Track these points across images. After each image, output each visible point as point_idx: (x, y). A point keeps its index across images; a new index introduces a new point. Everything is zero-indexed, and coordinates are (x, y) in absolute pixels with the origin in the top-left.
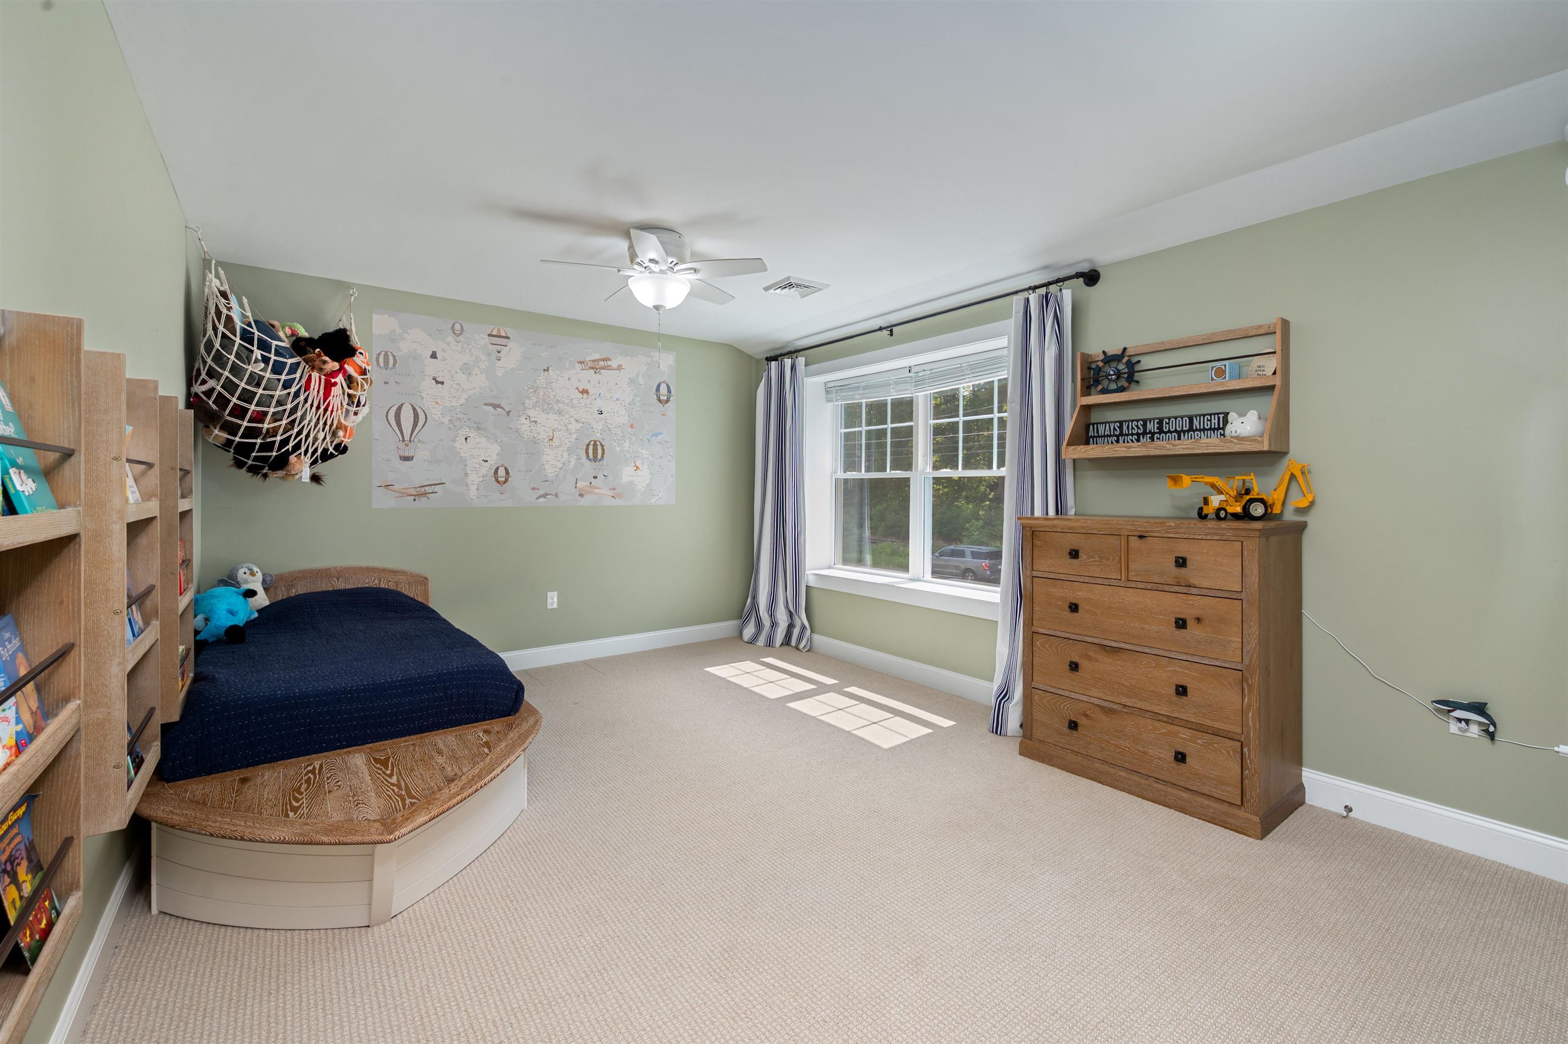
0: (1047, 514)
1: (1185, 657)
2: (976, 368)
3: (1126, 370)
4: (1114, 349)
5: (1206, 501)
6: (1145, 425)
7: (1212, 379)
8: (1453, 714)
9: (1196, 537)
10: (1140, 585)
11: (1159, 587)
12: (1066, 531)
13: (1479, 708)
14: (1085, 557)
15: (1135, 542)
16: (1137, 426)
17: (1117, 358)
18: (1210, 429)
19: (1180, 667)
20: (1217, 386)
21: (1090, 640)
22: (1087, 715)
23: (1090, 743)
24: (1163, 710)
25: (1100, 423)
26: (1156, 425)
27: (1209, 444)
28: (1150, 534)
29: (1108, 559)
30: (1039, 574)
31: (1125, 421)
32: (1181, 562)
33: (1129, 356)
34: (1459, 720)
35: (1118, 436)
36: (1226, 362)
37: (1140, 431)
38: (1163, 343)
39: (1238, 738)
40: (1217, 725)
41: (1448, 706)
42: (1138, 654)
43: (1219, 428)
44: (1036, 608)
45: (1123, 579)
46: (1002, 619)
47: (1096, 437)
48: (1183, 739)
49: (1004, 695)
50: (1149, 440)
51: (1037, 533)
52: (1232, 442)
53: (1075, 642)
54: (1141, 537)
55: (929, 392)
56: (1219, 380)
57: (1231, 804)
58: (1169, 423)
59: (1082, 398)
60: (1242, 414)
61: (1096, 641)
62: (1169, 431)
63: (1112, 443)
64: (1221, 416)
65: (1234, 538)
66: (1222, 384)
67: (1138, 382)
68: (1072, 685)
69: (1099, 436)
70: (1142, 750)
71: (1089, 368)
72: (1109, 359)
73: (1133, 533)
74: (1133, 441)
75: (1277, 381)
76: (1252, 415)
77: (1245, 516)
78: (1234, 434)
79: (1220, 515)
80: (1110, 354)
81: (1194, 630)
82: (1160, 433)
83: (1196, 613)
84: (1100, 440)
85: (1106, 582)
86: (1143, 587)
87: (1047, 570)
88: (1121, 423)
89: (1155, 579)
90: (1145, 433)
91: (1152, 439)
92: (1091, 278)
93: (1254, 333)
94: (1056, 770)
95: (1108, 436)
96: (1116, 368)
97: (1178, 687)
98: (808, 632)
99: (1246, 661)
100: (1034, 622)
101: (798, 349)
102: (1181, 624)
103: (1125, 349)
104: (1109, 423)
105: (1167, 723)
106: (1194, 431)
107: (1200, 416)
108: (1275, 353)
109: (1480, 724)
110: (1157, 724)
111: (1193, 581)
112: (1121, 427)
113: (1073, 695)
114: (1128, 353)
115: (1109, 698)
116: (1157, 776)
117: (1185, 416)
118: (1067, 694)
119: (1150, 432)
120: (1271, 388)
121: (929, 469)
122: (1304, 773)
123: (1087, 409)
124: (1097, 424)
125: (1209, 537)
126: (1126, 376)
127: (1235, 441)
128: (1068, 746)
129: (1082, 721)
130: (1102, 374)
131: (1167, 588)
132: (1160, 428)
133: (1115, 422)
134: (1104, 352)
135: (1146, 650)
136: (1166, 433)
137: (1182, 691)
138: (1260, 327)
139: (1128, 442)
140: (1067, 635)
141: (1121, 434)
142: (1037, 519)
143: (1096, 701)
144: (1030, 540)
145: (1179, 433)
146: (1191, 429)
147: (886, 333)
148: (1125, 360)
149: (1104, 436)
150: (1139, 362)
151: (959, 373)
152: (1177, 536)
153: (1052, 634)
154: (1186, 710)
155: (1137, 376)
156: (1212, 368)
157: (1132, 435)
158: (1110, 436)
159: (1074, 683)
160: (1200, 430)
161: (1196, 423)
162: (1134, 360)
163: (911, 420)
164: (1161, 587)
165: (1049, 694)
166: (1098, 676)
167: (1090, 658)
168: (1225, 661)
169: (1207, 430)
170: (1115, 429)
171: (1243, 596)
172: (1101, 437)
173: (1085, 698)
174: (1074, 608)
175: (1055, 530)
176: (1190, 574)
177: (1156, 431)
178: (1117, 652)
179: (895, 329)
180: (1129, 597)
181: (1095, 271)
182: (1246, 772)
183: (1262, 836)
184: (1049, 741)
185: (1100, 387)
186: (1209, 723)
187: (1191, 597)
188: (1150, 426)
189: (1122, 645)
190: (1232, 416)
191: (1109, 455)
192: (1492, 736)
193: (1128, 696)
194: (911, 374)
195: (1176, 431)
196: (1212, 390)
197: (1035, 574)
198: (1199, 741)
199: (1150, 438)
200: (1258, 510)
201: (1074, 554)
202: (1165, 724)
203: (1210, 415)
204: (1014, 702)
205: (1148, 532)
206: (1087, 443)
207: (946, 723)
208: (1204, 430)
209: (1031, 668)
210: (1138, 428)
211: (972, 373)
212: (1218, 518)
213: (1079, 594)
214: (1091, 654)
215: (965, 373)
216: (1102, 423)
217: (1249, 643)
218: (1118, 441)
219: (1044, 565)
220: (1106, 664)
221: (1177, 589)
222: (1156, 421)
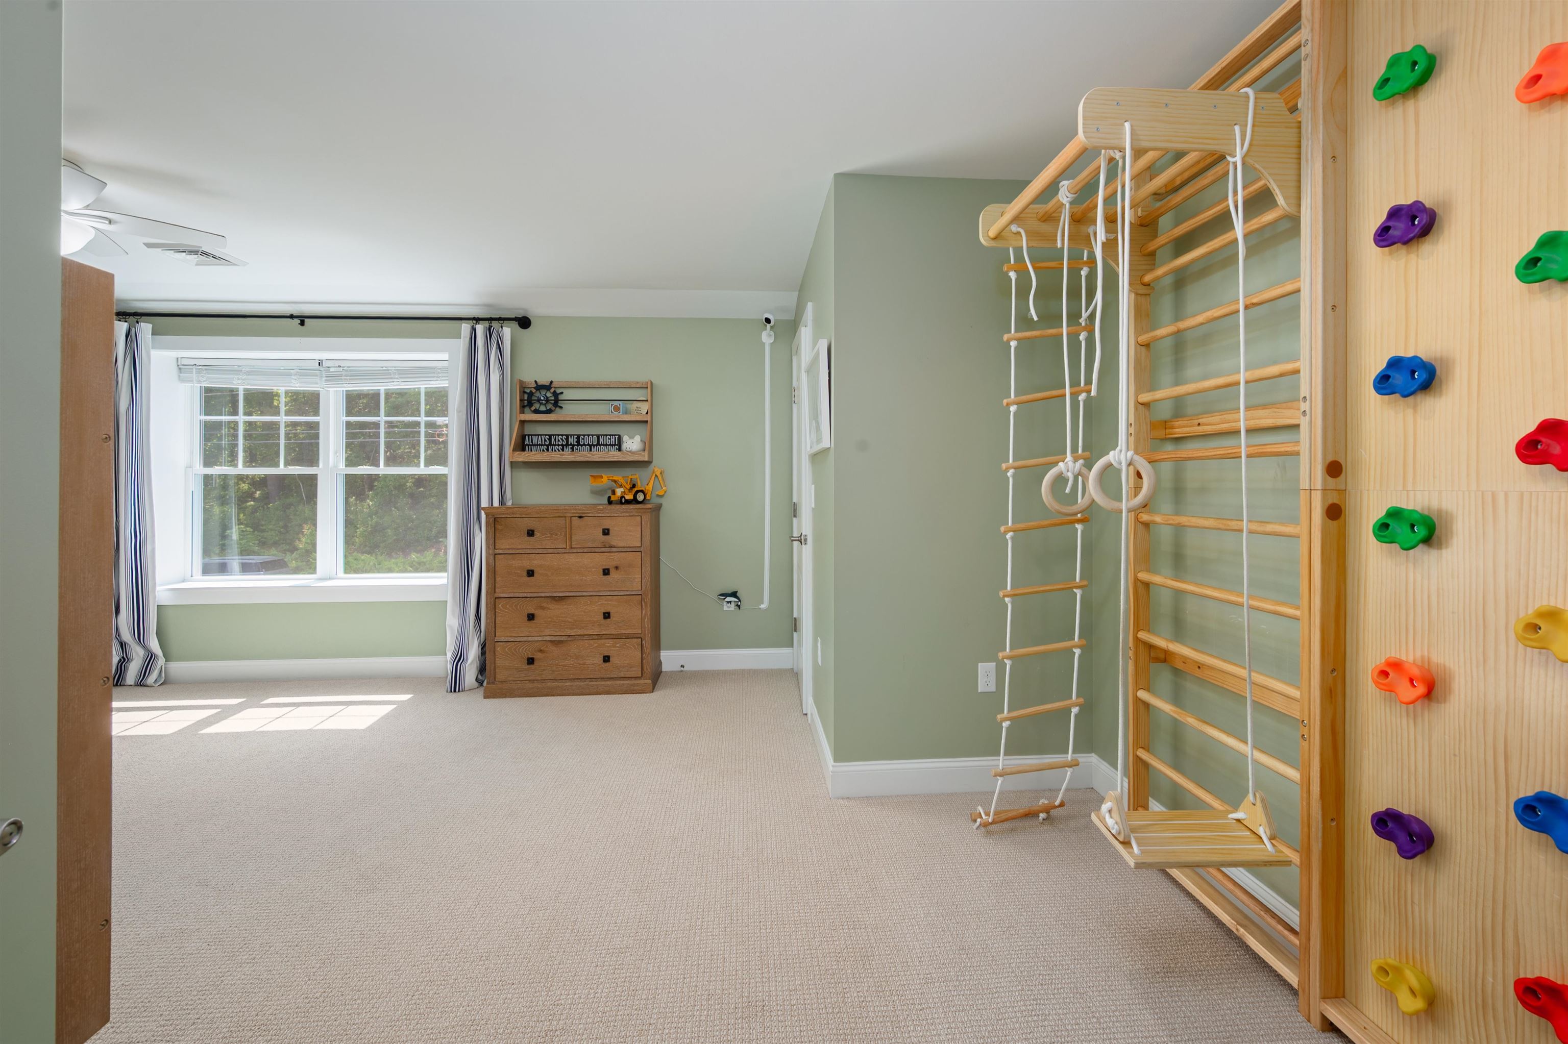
0: (492, 505)
1: (609, 593)
2: (405, 373)
3: (553, 398)
4: (543, 380)
5: (614, 492)
6: (567, 439)
7: (612, 412)
8: (726, 600)
9: (615, 515)
10: (579, 550)
11: (592, 550)
12: (524, 516)
13: (734, 594)
14: (539, 534)
15: (576, 521)
16: (562, 439)
17: (548, 387)
18: (610, 445)
19: (606, 601)
20: (615, 417)
21: (543, 595)
22: (541, 650)
23: (544, 670)
24: (595, 631)
25: (534, 435)
26: (575, 440)
27: (613, 455)
28: (586, 515)
29: (557, 535)
30: (501, 552)
31: (553, 435)
32: (606, 532)
33: (555, 387)
34: (728, 602)
35: (548, 446)
36: (620, 402)
37: (564, 443)
38: (578, 382)
39: (639, 636)
40: (627, 632)
41: (725, 595)
42: (578, 598)
43: (615, 445)
44: (498, 579)
45: (568, 547)
46: (451, 598)
47: (531, 445)
48: (608, 646)
49: (459, 658)
50: (570, 450)
51: (499, 520)
52: (628, 454)
53: (532, 599)
54: (580, 517)
55: (342, 389)
56: (616, 414)
57: (636, 678)
58: (584, 439)
59: (521, 415)
60: (632, 437)
61: (548, 595)
62: (584, 445)
63: (543, 450)
64: (617, 437)
65: (636, 514)
66: (618, 416)
67: (561, 408)
68: (529, 631)
69: (533, 445)
70: (581, 662)
71: (524, 392)
72: (539, 387)
73: (574, 515)
74: (559, 451)
75: (648, 418)
76: (638, 438)
77: (635, 501)
78: (628, 450)
79: (622, 501)
80: (539, 384)
81: (614, 574)
82: (578, 445)
83: (615, 563)
84: (534, 448)
85: (556, 551)
86: (582, 551)
87: (508, 547)
88: (550, 436)
89: (590, 545)
90: (567, 445)
91: (572, 449)
92: (524, 322)
93: (634, 386)
94: (518, 699)
95: (540, 445)
96: (545, 395)
97: (604, 614)
98: (161, 661)
99: (644, 588)
100: (496, 590)
101: (139, 311)
102: (606, 572)
103: (552, 382)
104: (541, 435)
105: (597, 639)
106: (600, 445)
107: (604, 435)
108: (647, 401)
109: (735, 601)
110: (592, 642)
111: (614, 543)
112: (550, 439)
113: (530, 639)
114: (553, 385)
115: (558, 634)
116: (592, 677)
117: (595, 435)
118: (525, 639)
119: (571, 444)
120: (646, 422)
121: (342, 465)
122: (662, 654)
123: (523, 423)
124: (532, 435)
125: (623, 515)
126: (553, 402)
127: (630, 454)
128: (526, 678)
129: (537, 656)
130: (534, 398)
131: (597, 550)
132: (578, 442)
133: (546, 435)
134: (536, 381)
135: (584, 594)
136: (582, 446)
137: (607, 615)
138: (638, 383)
139: (555, 451)
140: (525, 595)
141: (550, 444)
142: (495, 507)
143: (548, 638)
144: (493, 525)
145: (590, 446)
146: (598, 444)
147: (298, 321)
148: (552, 390)
149: (537, 445)
150: (562, 393)
151: (384, 374)
152: (603, 515)
153: (512, 596)
154: (610, 628)
155: (560, 404)
156: (612, 405)
157: (559, 445)
158: (542, 445)
159: (530, 629)
160: (604, 445)
161: (601, 440)
162: (558, 391)
163: (316, 413)
164: (593, 550)
165: (510, 643)
166: (549, 619)
167: (543, 608)
168: (632, 591)
169: (608, 445)
170: (545, 440)
171: (642, 549)
172: (535, 445)
173: (540, 639)
174: (531, 573)
175: (515, 516)
176: (612, 539)
177: (575, 443)
178: (564, 599)
179: (306, 320)
180: (572, 559)
181: (528, 318)
182: (644, 655)
183: (652, 692)
184: (510, 679)
185: (533, 408)
186: (623, 632)
187: (612, 554)
188: (571, 440)
189: (567, 594)
190: (625, 438)
191: (547, 459)
192: (739, 606)
193: (571, 629)
194: (321, 368)
195: (588, 445)
196: (612, 420)
197: (497, 551)
198: (618, 645)
199: (571, 448)
200: (640, 497)
201: (531, 533)
202: (596, 641)
203: (610, 435)
204: (469, 661)
205: (583, 513)
206: (523, 450)
207: (405, 697)
208: (606, 445)
209: (493, 626)
210: (563, 441)
211: (401, 378)
212: (621, 503)
213: (534, 562)
214: (544, 605)
215: (392, 376)
216: (536, 435)
217: (645, 577)
218: (548, 450)
219: (504, 544)
220: (555, 610)
221: (603, 550)
222: (575, 437)
